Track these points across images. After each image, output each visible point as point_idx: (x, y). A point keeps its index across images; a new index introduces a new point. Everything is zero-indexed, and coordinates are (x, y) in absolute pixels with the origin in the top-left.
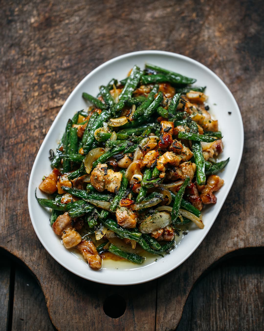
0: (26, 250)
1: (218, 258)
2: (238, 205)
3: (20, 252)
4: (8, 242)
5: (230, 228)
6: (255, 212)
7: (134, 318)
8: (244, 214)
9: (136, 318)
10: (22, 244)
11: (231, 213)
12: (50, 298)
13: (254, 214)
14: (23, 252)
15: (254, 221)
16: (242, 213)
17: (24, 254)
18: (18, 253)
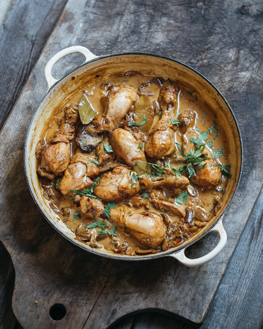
0: (16, 250)
1: (141, 309)
2: (172, 278)
3: (12, 249)
4: (7, 239)
5: (159, 291)
6: (181, 287)
7: (67, 325)
8: (173, 286)
9: (68, 326)
10: (15, 244)
11: (164, 282)
12: (18, 289)
13: (180, 289)
14: (13, 250)
15: (177, 294)
16: (172, 284)
17: (14, 251)
18: (9, 249)
